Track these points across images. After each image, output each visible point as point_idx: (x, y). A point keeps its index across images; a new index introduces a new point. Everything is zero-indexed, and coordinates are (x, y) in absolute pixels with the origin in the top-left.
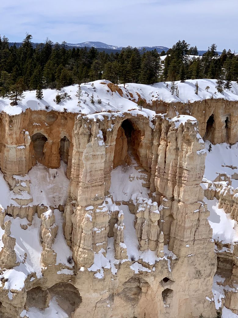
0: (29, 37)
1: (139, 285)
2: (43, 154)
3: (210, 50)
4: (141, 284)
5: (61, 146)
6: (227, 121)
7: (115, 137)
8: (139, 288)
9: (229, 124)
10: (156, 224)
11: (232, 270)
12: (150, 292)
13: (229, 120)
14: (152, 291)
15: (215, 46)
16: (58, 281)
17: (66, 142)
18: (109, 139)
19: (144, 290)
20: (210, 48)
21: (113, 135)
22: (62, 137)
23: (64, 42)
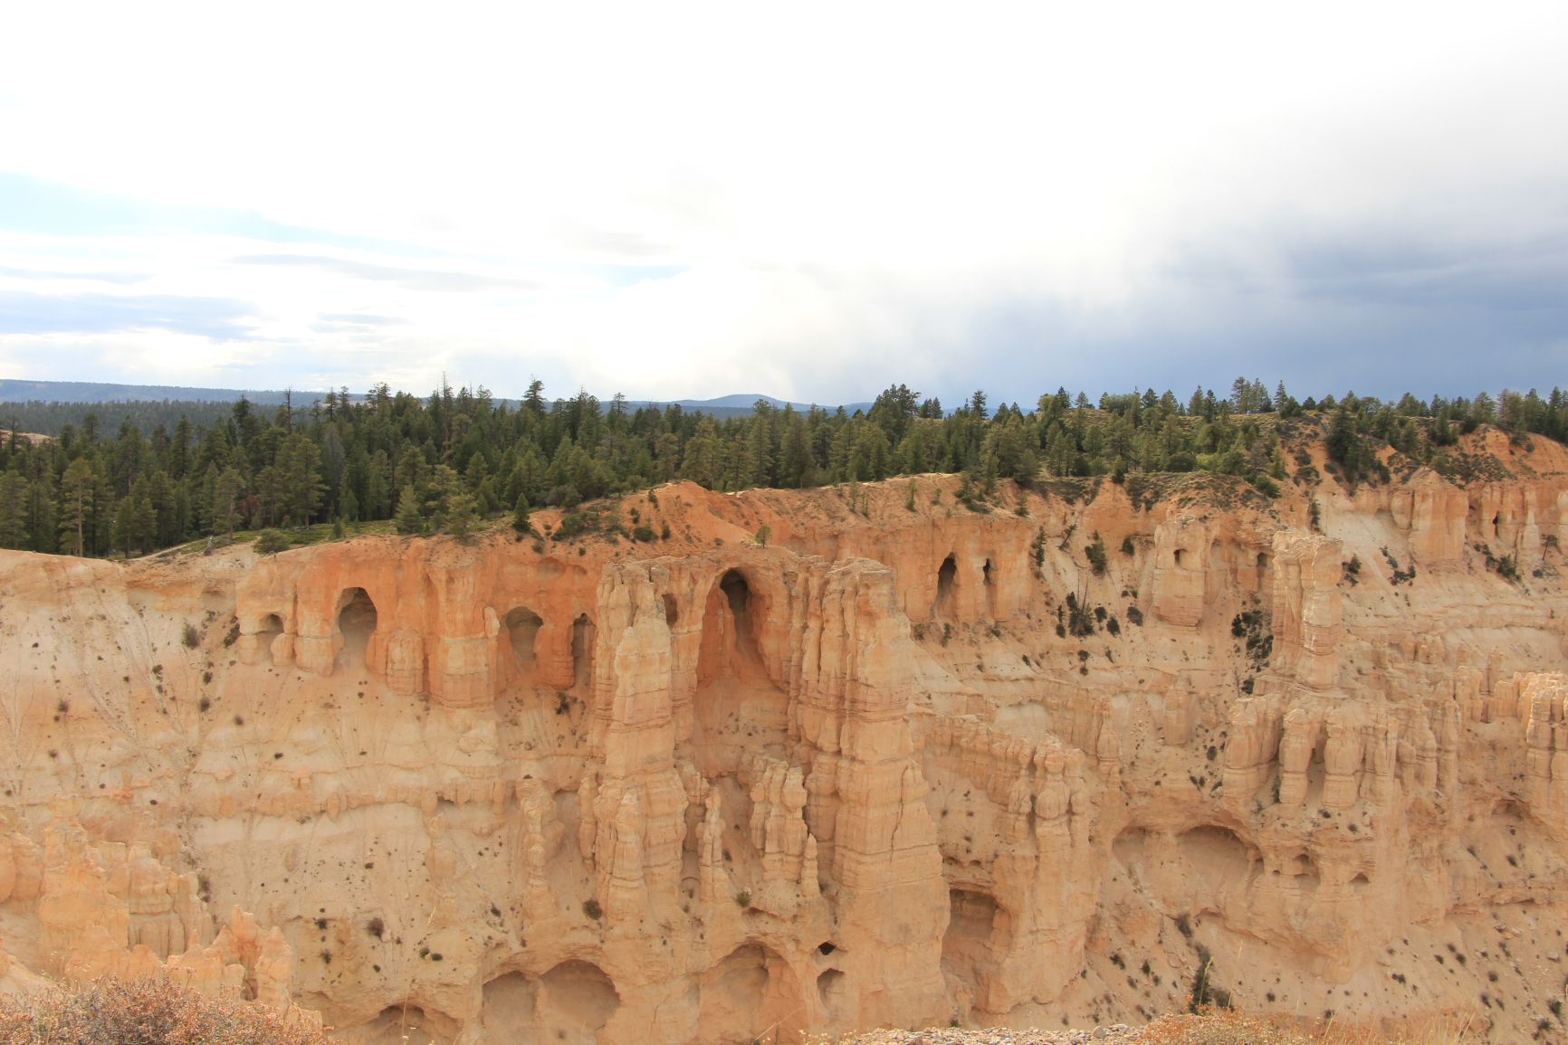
0: (536, 386)
1: (761, 961)
2: (535, 656)
3: (971, 406)
4: (768, 960)
5: (575, 638)
6: (987, 568)
7: (701, 612)
8: (763, 970)
9: (992, 575)
10: (799, 814)
11: (992, 920)
12: (787, 977)
13: (992, 565)
14: (794, 975)
15: (982, 395)
16: (564, 957)
17: (587, 627)
18: (684, 618)
19: (773, 972)
20: (971, 399)
21: (695, 608)
22: (578, 616)
23: (619, 395)
